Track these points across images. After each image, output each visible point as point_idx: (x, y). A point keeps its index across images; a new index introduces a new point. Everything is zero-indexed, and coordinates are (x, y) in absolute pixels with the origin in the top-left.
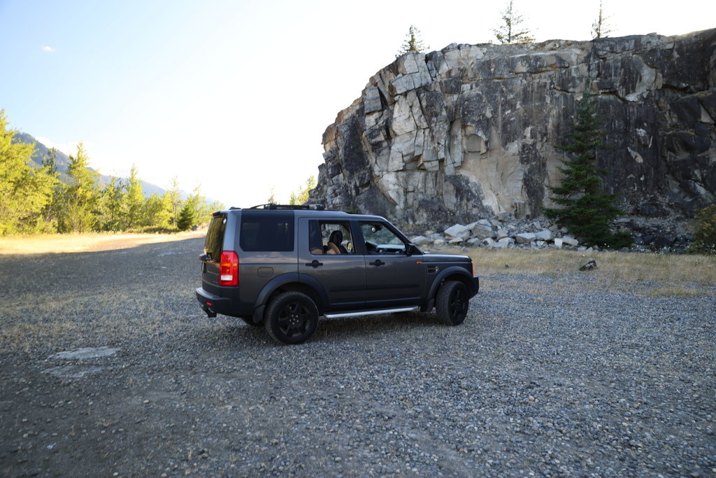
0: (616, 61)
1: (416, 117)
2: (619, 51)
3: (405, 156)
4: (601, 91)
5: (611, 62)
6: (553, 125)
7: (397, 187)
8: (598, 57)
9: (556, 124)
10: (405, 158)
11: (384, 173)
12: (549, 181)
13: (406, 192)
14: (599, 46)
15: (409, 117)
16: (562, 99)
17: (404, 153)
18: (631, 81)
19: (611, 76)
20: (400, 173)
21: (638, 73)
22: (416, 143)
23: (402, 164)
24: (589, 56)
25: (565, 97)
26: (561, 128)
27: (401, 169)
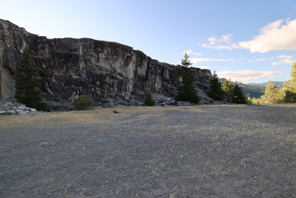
0: (17, 34)
2: (18, 31)
4: (14, 45)
5: (15, 34)
6: (2, 55)
8: (12, 29)
9: (3, 55)
12: (3, 82)
14: (12, 25)
16: (3, 44)
18: (21, 45)
19: (16, 40)
21: (23, 42)
24: (9, 28)
25: (4, 43)
26: (5, 58)
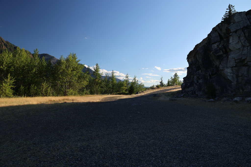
1: (242, 41)
3: (237, 60)
7: (232, 74)
10: (236, 61)
11: (225, 68)
13: (237, 76)
15: (238, 42)
17: (236, 59)
20: (234, 68)
22: (243, 53)
23: (235, 64)
27: (234, 66)
